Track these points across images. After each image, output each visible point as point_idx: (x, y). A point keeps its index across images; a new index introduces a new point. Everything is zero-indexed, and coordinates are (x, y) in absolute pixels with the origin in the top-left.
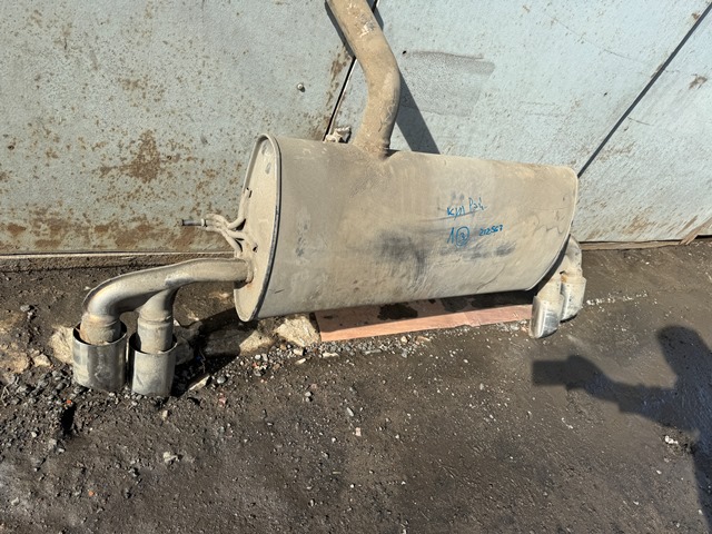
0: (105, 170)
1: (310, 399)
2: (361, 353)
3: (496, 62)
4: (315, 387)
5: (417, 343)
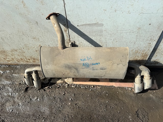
0: (36, 51)
1: (64, 95)
2: (80, 87)
3: (103, 23)
4: (66, 92)
5: (96, 88)
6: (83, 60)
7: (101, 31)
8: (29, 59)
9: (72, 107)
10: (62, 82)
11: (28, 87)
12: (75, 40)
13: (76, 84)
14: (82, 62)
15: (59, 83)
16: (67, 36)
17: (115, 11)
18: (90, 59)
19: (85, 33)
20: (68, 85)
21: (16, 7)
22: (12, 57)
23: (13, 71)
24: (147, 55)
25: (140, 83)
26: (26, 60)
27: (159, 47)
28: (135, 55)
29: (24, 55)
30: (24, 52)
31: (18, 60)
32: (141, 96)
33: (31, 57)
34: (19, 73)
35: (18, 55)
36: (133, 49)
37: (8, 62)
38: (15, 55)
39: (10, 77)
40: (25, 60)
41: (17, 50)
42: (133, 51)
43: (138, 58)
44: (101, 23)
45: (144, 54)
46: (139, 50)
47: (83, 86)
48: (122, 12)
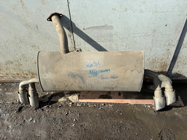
1: (67, 115)
2: (88, 106)
3: (112, 25)
4: (69, 112)
5: (107, 106)
6: (89, 66)
7: (111, 35)
8: (27, 73)
9: (76, 130)
10: (65, 100)
11: (22, 106)
12: (81, 48)
13: (83, 103)
14: (88, 69)
15: (61, 102)
16: (72, 42)
17: (126, 10)
18: (98, 65)
19: (92, 38)
20: (72, 104)
21: (14, 7)
22: (6, 71)
23: (7, 89)
24: (166, 65)
25: (161, 96)
26: (24, 76)
27: (180, 55)
28: (152, 65)
29: (21, 68)
30: (21, 65)
31: (13, 75)
32: (164, 114)
33: (29, 71)
34: (13, 91)
35: (14, 69)
36: (150, 57)
37: (2, 78)
38: (10, 69)
39: (2, 96)
40: (22, 75)
41: (13, 63)
42: (150, 60)
43: (156, 69)
44: (111, 25)
45: (163, 64)
46: (157, 59)
47: (91, 104)
48: (133, 11)
